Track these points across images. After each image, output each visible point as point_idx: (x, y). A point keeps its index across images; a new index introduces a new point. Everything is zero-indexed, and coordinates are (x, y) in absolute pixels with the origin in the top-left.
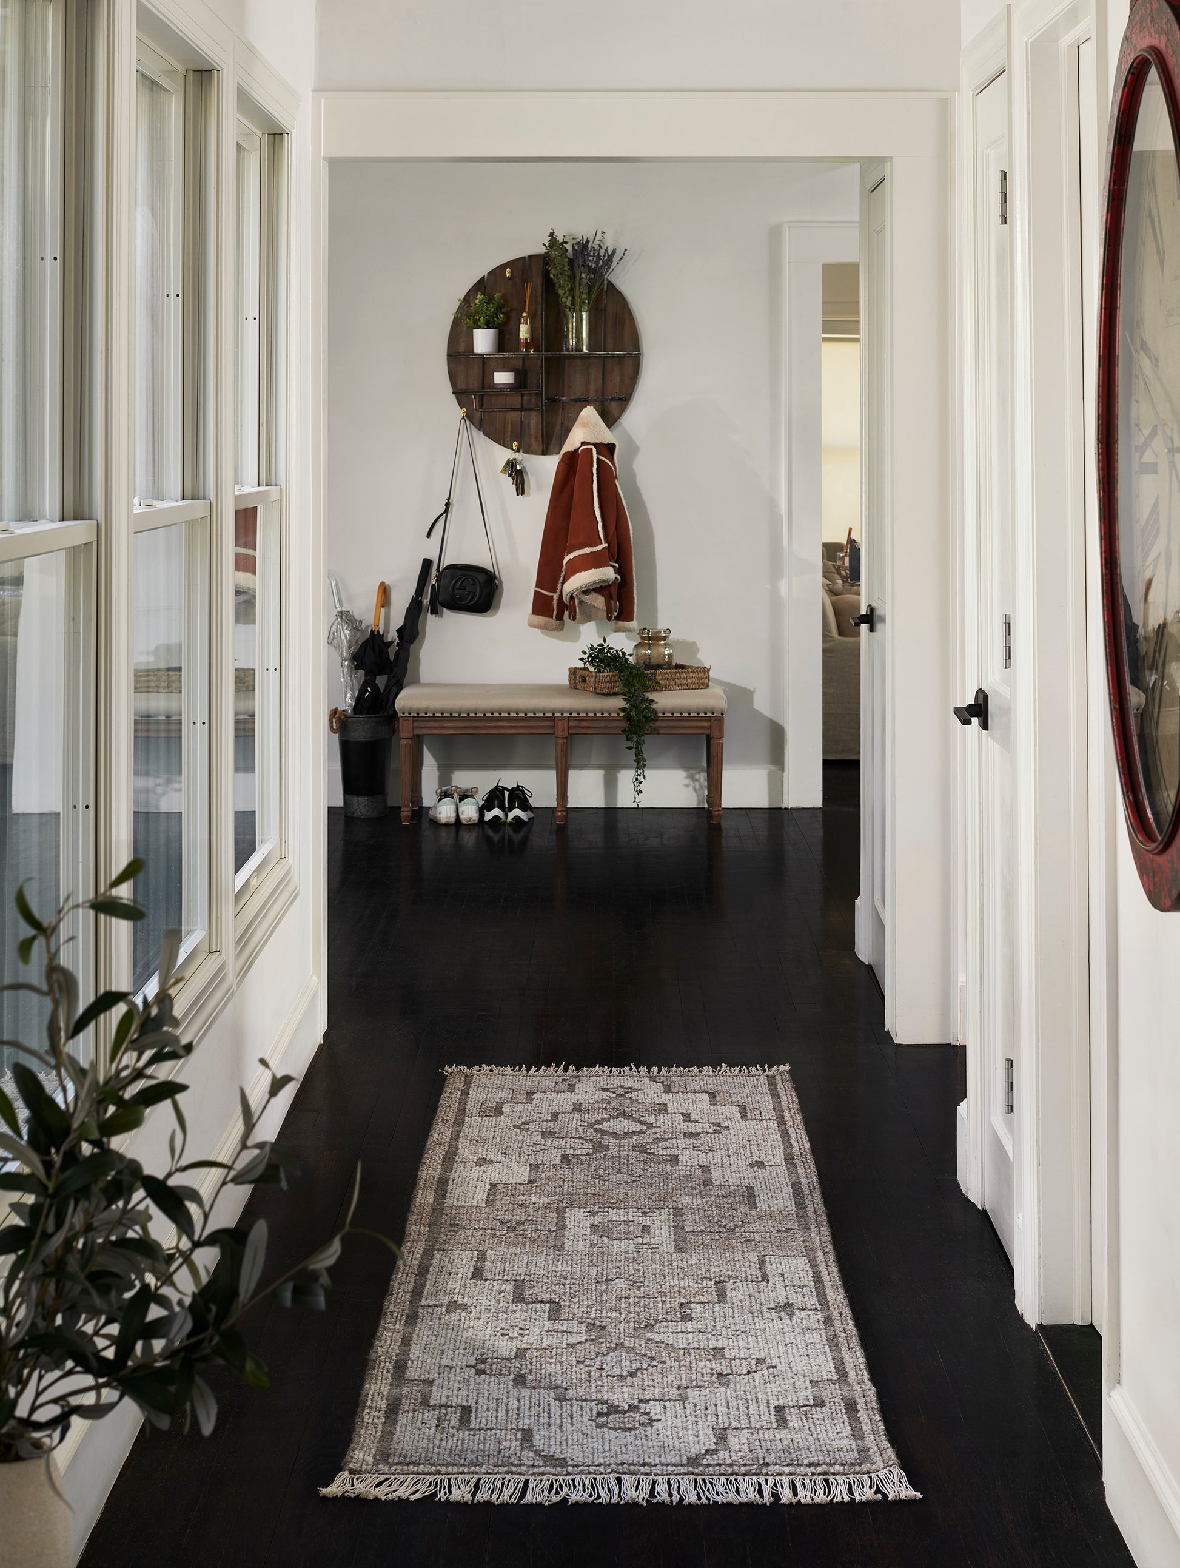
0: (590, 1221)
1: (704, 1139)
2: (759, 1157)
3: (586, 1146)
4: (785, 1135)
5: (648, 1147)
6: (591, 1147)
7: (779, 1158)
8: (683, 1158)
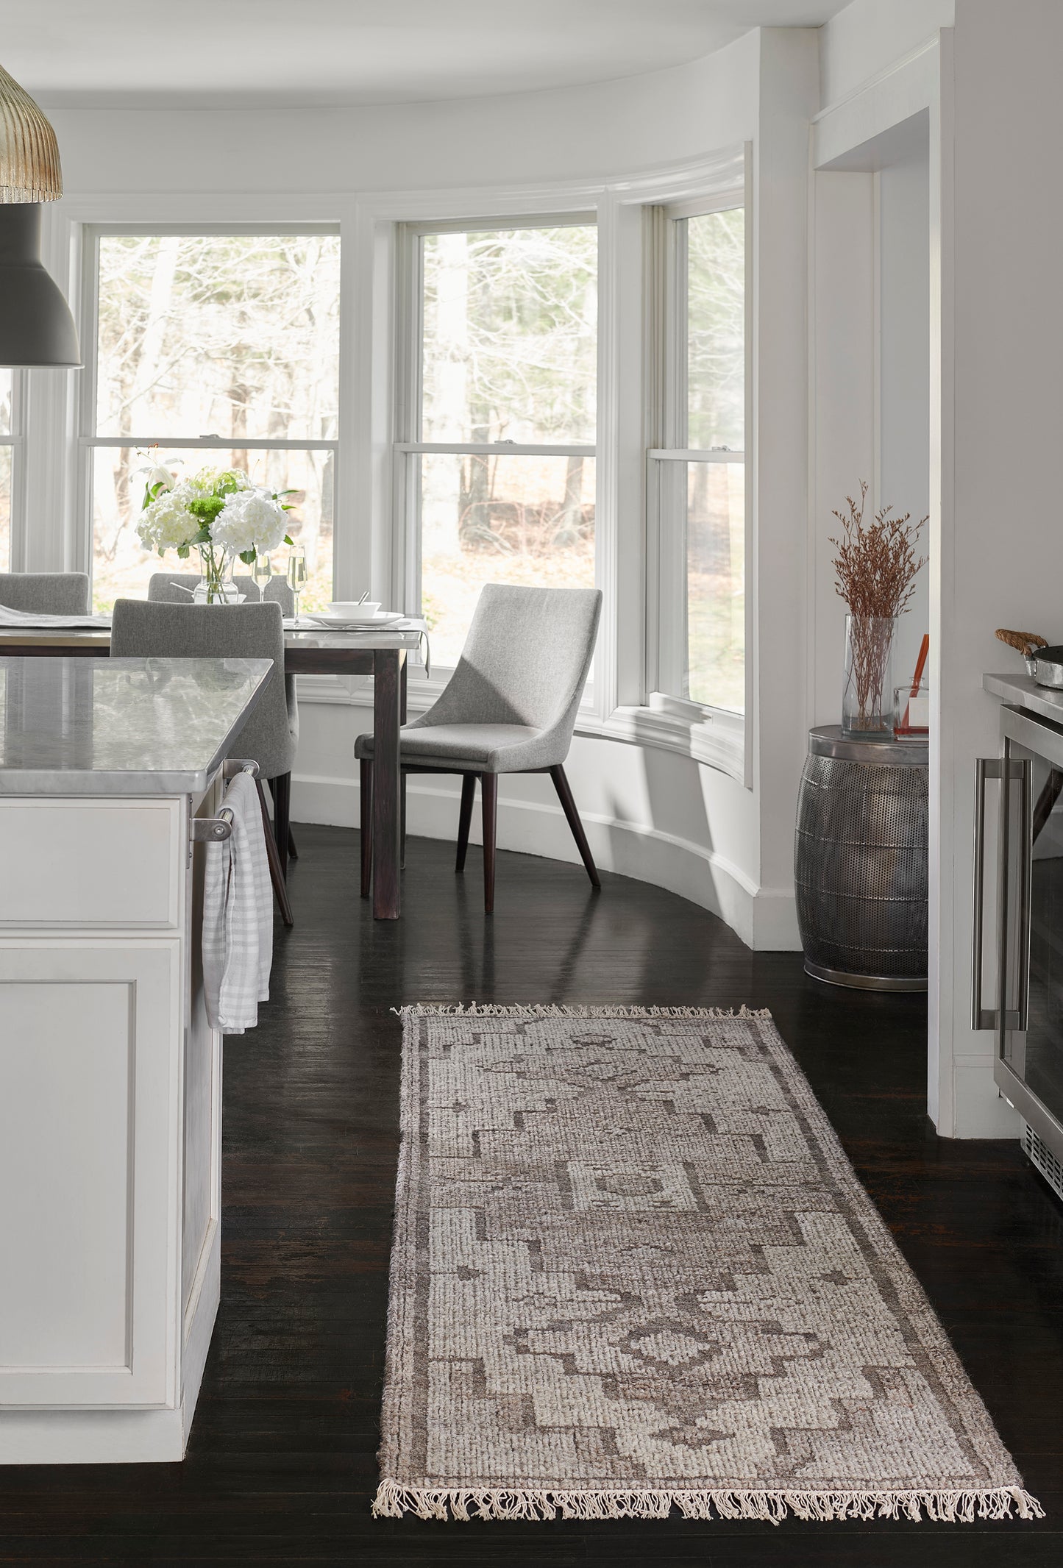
0: (666, 1193)
1: (542, 1320)
2: (464, 1286)
3: (709, 1307)
4: (422, 1329)
5: (620, 1305)
6: (701, 1305)
7: (438, 1282)
8: (568, 1284)
